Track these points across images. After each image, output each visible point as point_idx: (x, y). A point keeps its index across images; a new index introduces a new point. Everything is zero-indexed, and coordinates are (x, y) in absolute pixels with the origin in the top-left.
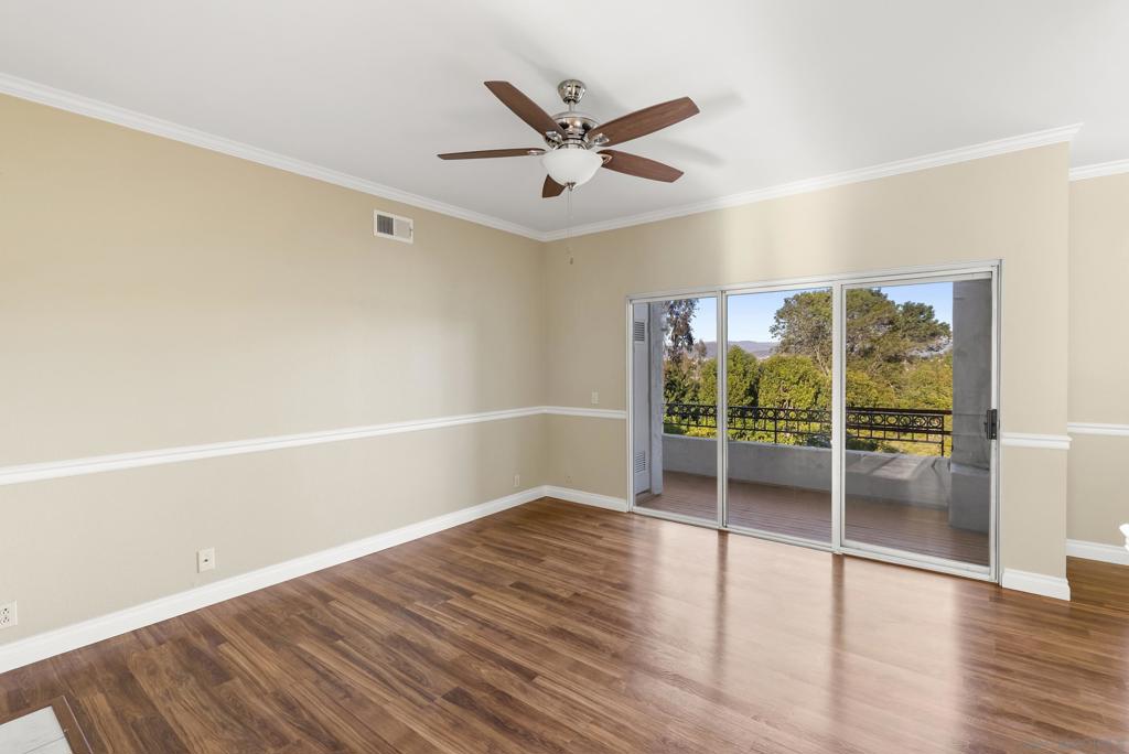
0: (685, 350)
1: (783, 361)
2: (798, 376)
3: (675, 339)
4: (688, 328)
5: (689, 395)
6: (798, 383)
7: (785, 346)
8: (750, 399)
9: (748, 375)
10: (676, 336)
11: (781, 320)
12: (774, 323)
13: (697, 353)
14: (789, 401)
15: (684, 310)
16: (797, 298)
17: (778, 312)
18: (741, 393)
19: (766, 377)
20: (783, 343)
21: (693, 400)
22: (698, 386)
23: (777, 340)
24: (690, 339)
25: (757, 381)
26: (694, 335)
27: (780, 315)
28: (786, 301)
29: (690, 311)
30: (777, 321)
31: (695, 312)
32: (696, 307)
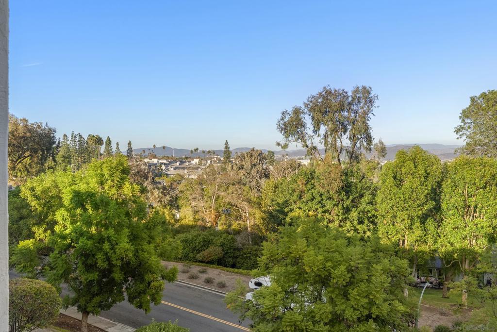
0: (363, 151)
1: (469, 163)
2: (485, 180)
3: (353, 138)
4: (367, 128)
5: (367, 198)
6: (484, 188)
7: (470, 149)
8: (431, 204)
9: (430, 179)
10: (354, 136)
11: (466, 120)
12: (459, 123)
13: (376, 153)
14: (476, 207)
15: (362, 108)
16: (483, 96)
17: (464, 111)
18: (422, 197)
19: (449, 181)
20: (468, 144)
21: (371, 203)
22: (376, 189)
23: (463, 142)
24: (369, 138)
25: (439, 184)
26: (373, 134)
27: (465, 114)
28: (472, 99)
29: (369, 110)
30: (463, 121)
31: (375, 110)
32: (376, 105)
